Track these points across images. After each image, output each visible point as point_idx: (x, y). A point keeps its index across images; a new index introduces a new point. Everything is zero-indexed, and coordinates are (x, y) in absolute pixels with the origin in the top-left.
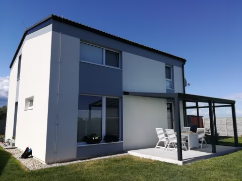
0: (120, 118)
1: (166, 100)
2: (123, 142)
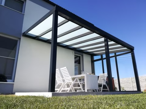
0: (16, 59)
2: (14, 84)
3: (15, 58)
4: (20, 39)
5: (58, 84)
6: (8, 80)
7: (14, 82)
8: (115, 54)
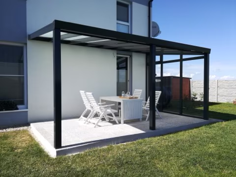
0: (25, 76)
1: (115, 52)
2: (27, 111)
3: (23, 74)
4: (26, 44)
5: (86, 110)
6: (19, 106)
7: (27, 108)
8: (181, 57)
